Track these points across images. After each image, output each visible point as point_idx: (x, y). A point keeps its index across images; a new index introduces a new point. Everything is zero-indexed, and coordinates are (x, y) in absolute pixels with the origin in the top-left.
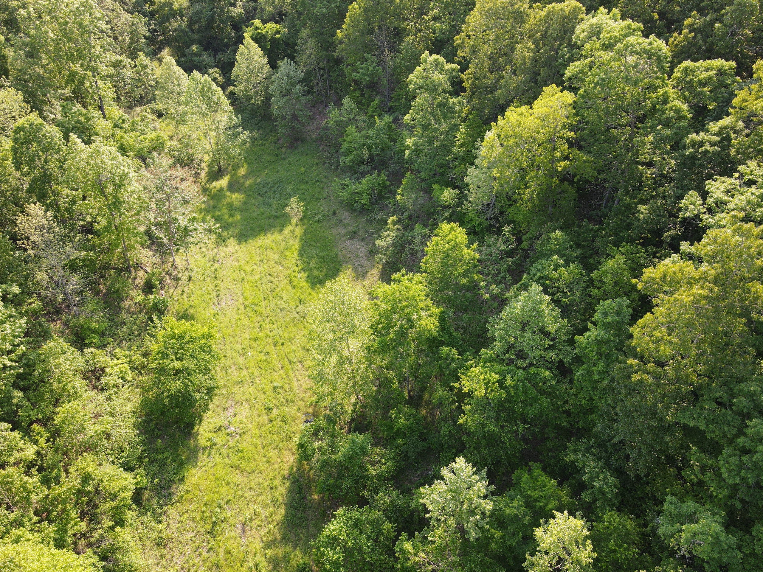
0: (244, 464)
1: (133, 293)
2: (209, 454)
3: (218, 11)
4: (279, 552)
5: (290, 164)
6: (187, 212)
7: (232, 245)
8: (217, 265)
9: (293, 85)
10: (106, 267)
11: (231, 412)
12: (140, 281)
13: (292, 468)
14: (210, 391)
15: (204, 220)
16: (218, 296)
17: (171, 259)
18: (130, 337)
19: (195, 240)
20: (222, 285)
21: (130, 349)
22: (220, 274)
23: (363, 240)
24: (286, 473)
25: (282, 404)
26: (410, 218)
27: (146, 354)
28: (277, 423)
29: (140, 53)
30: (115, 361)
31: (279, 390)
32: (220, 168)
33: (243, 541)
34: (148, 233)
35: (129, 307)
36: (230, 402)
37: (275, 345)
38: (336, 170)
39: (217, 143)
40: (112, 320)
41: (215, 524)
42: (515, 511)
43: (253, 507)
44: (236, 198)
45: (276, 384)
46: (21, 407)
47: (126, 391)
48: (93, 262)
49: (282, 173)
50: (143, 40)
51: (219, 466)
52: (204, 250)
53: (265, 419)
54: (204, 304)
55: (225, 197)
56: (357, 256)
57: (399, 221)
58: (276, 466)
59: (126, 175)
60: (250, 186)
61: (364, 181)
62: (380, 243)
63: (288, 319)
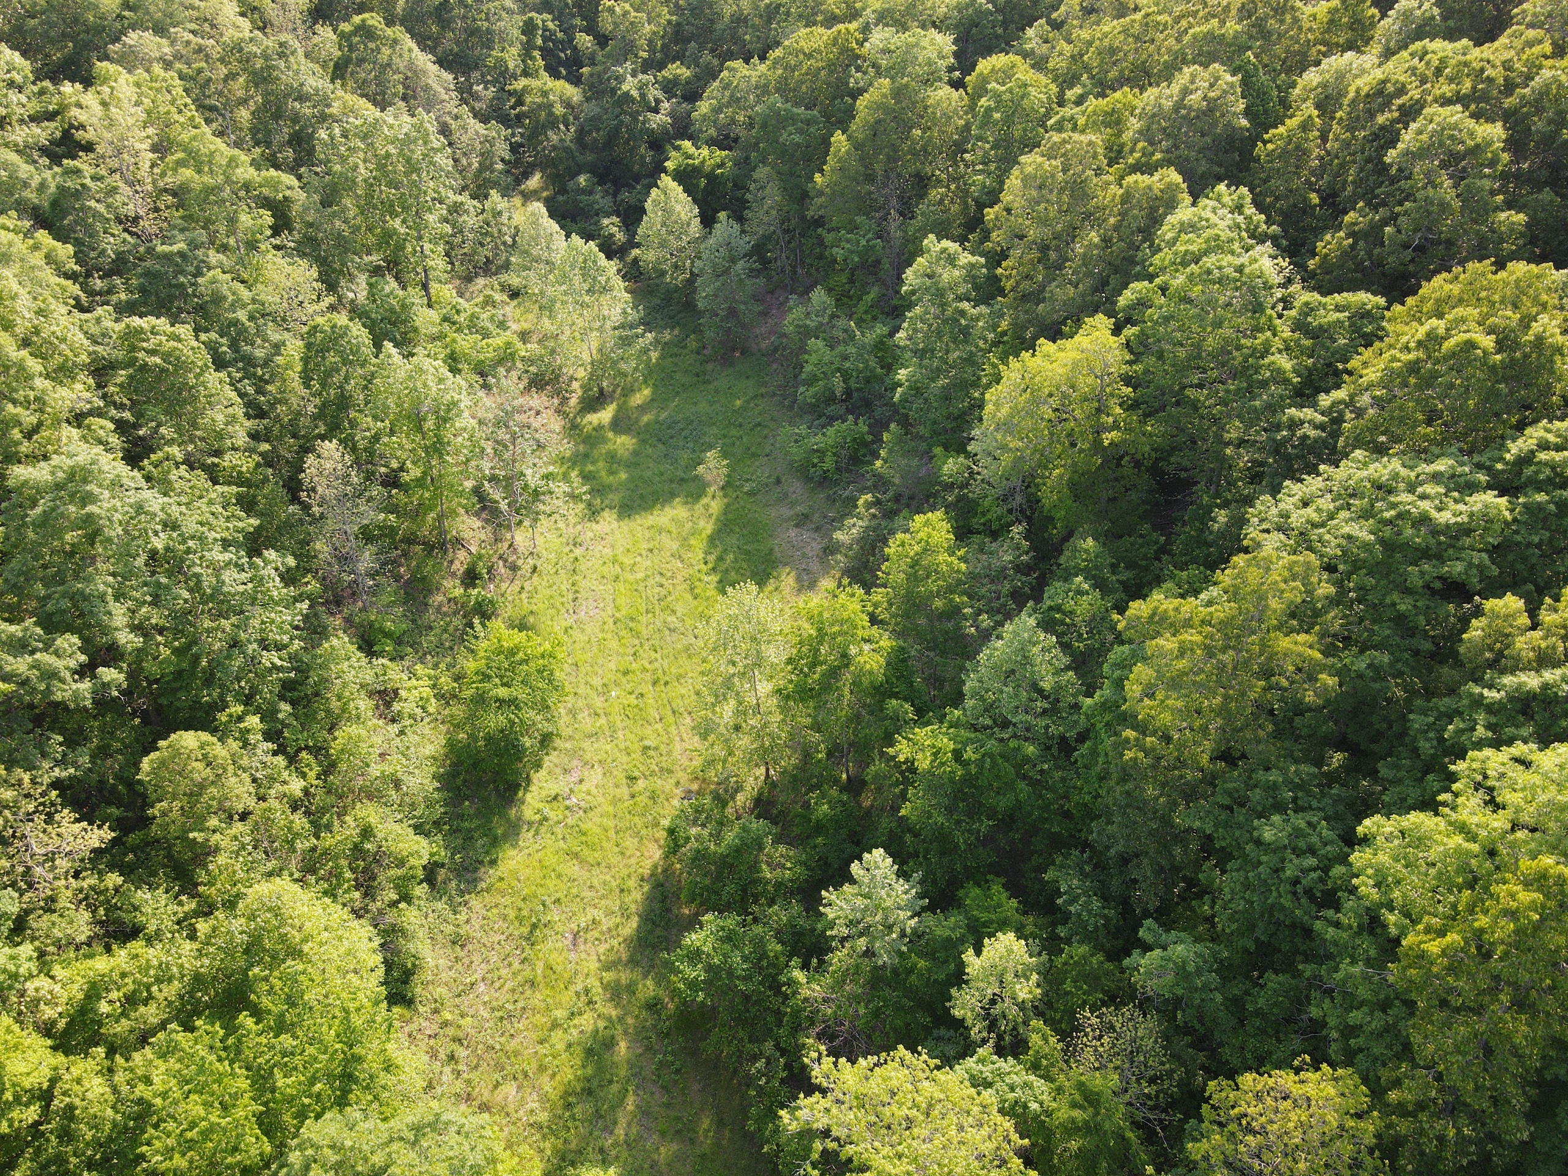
0: (586, 852)
1: (448, 583)
2: (537, 833)
3: (627, 119)
4: (625, 977)
5: (717, 391)
6: (540, 463)
7: (608, 521)
8: (578, 552)
9: (733, 260)
10: (410, 540)
11: (575, 777)
12: (459, 567)
13: (655, 867)
14: (546, 740)
15: (565, 477)
16: (575, 600)
17: (508, 536)
18: (440, 650)
19: (548, 509)
20: (583, 584)
21: (436, 666)
22: (582, 566)
23: (817, 529)
24: (647, 872)
25: (653, 773)
26: (897, 499)
27: (457, 678)
28: (643, 800)
29: (493, 192)
30: (414, 682)
31: (651, 753)
32: (601, 390)
33: (572, 956)
34: (478, 492)
35: (440, 605)
36: (575, 762)
37: (655, 683)
38: (791, 408)
39: (600, 350)
40: (414, 621)
41: (534, 926)
42: (948, 933)
43: (592, 913)
44: (623, 443)
45: (647, 743)
46: (287, 726)
47: (425, 728)
48: (393, 531)
49: (702, 406)
50: (500, 166)
51: (548, 851)
52: (561, 525)
53: (624, 792)
54: (552, 611)
55: (604, 440)
56: (804, 555)
57: (877, 503)
58: (633, 861)
59: (454, 404)
60: (647, 424)
61: (831, 431)
62: (839, 536)
63: (679, 646)
